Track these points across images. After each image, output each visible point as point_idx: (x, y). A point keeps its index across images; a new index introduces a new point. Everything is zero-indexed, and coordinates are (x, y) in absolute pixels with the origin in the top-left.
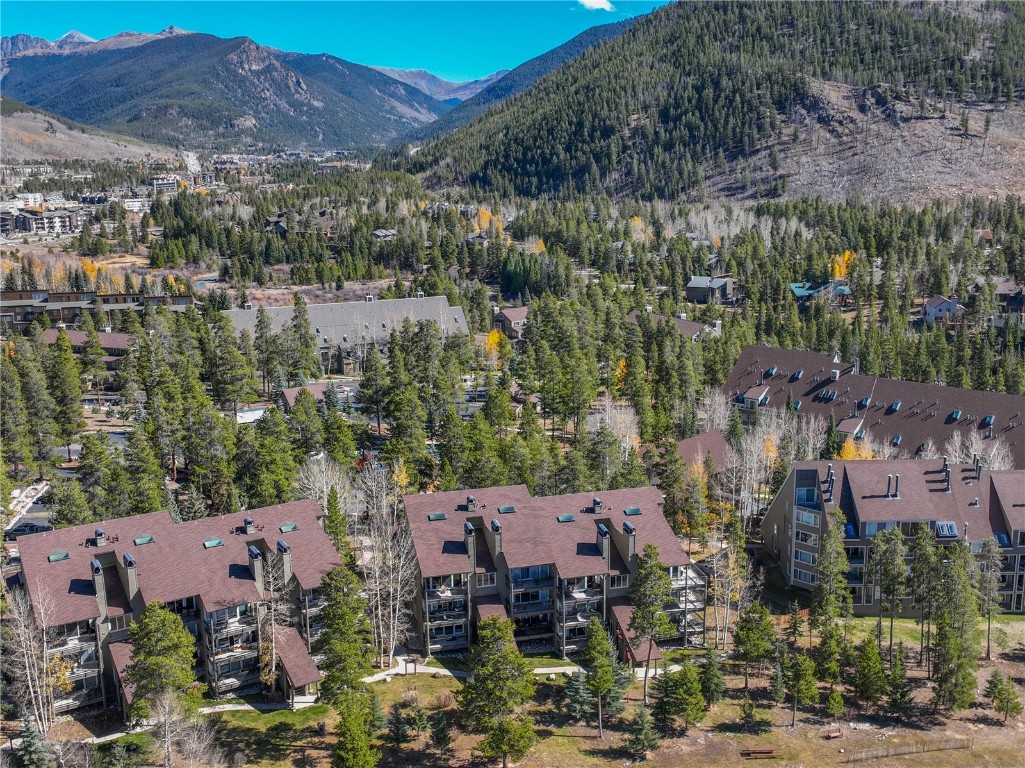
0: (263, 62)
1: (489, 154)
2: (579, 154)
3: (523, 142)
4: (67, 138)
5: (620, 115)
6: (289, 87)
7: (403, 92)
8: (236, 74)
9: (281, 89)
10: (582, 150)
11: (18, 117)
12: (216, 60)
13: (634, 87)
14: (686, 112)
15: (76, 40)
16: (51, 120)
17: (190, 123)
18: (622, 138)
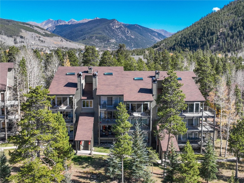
0: (119, 25)
1: (176, 42)
2: (203, 40)
3: (186, 38)
4: (66, 43)
5: (217, 29)
6: (125, 32)
7: (157, 34)
8: (112, 29)
9: (123, 33)
10: (204, 39)
11: (54, 38)
12: (107, 25)
13: (222, 21)
14: (238, 27)
15: (73, 21)
16: (62, 39)
17: (98, 40)
18: (217, 35)
